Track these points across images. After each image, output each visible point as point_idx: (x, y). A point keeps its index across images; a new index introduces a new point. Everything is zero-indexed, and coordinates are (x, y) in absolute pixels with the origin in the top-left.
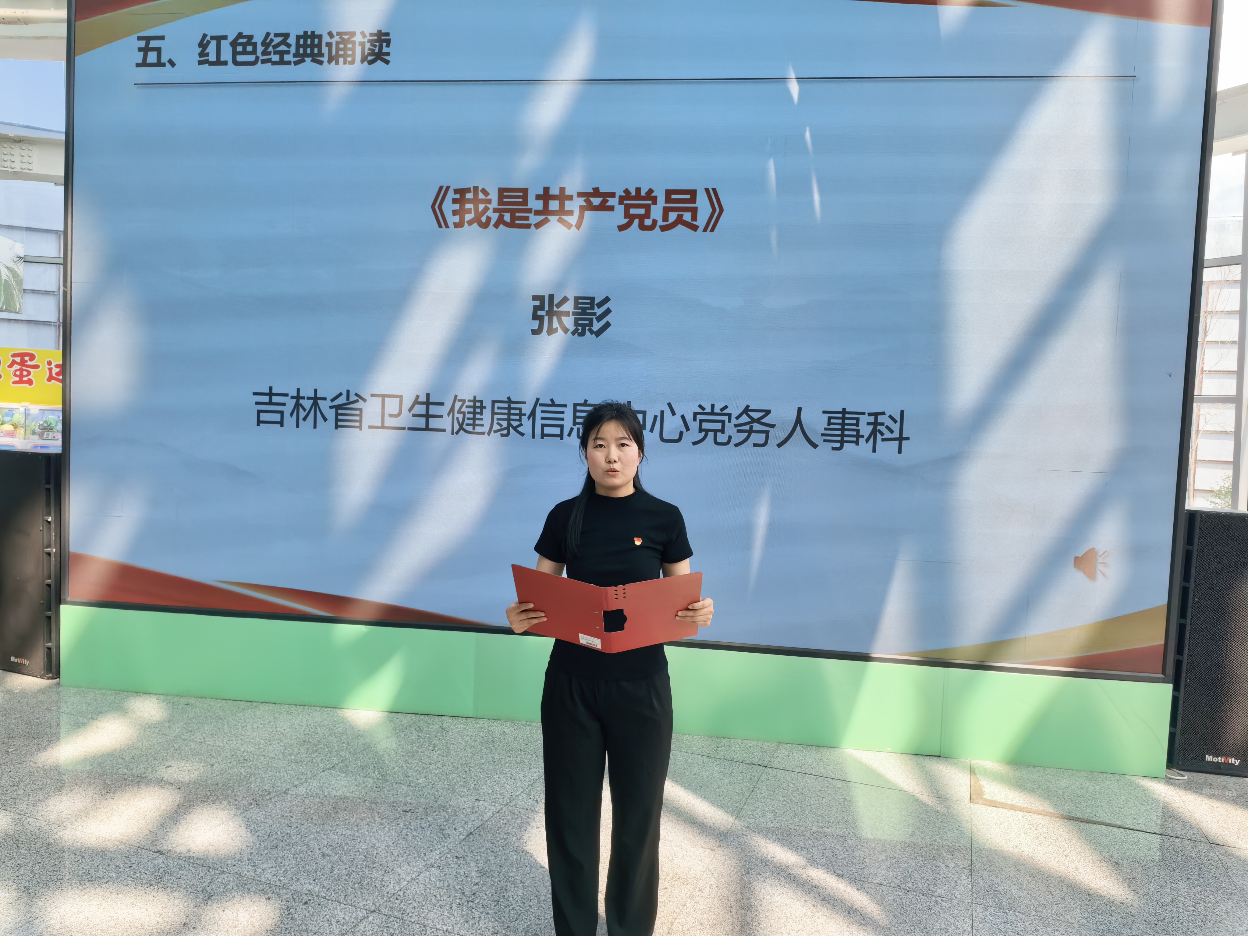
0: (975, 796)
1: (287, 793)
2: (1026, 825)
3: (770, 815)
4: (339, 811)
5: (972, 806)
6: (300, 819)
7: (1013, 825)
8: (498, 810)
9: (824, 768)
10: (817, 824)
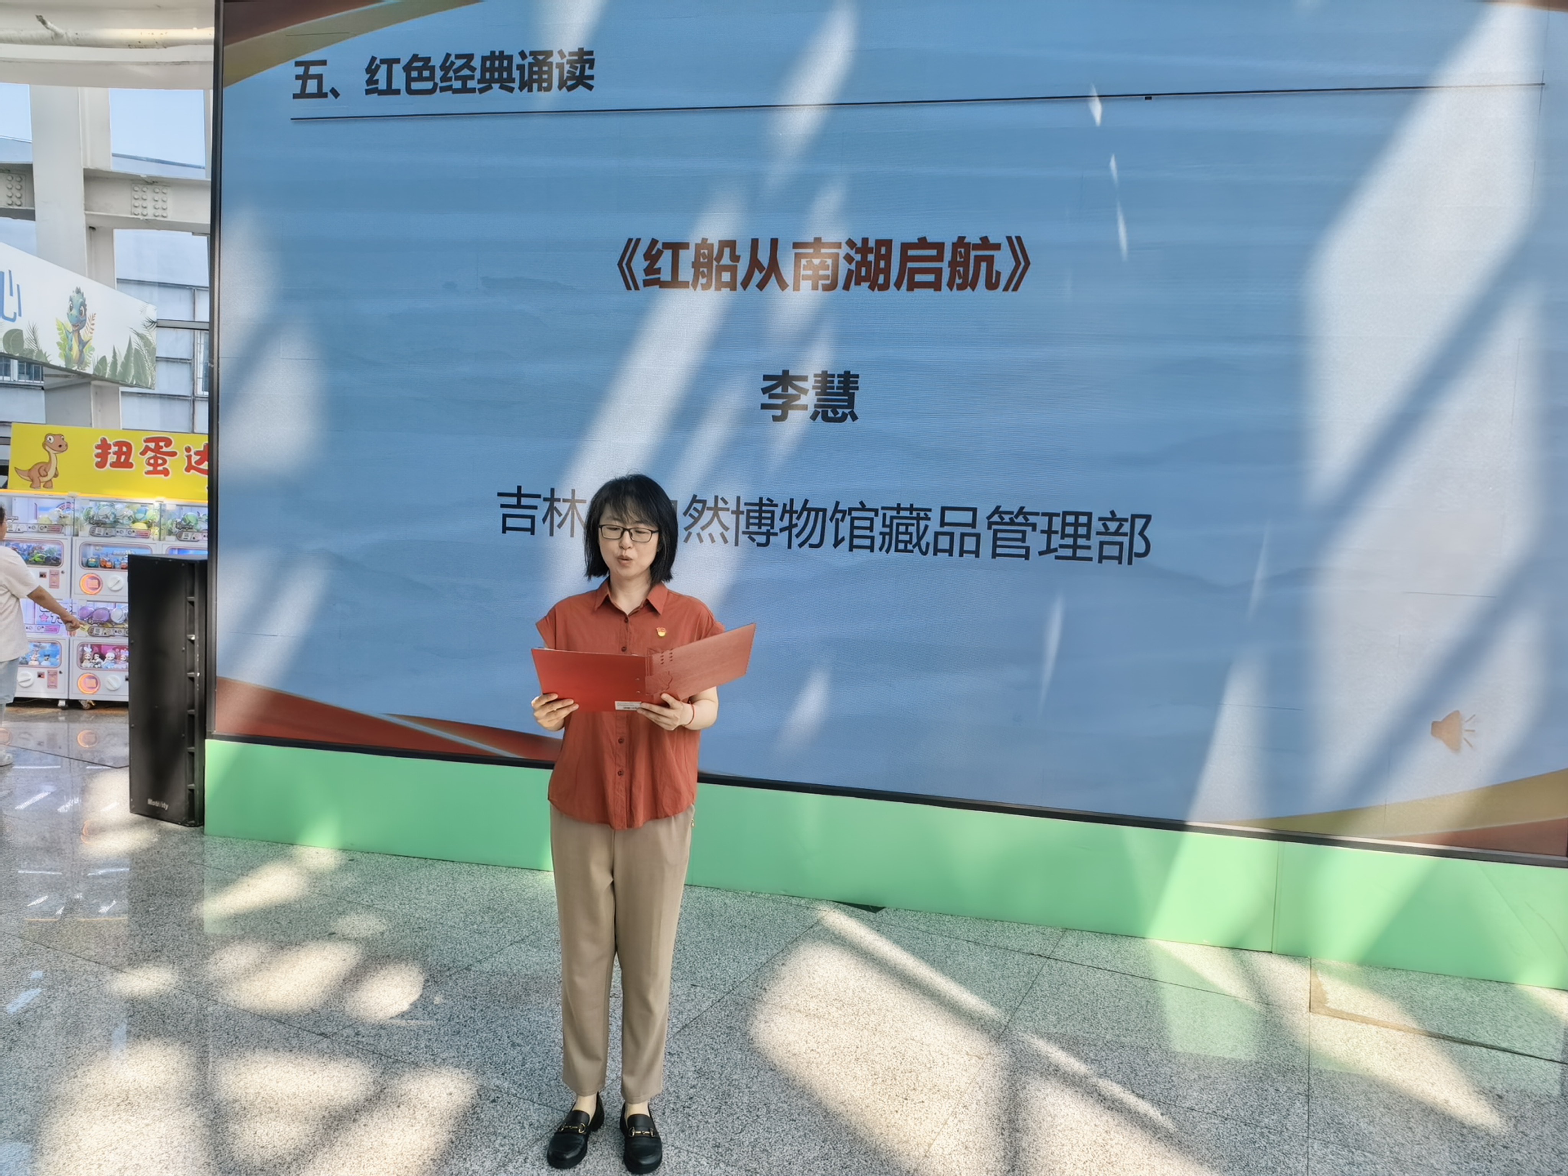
0: (1317, 1003)
1: (470, 970)
2: (1381, 1042)
3: (1053, 1018)
4: (530, 992)
5: (1312, 1016)
6: (486, 1000)
7: (1364, 1043)
8: (719, 998)
9: (1122, 963)
10: (1111, 1031)
